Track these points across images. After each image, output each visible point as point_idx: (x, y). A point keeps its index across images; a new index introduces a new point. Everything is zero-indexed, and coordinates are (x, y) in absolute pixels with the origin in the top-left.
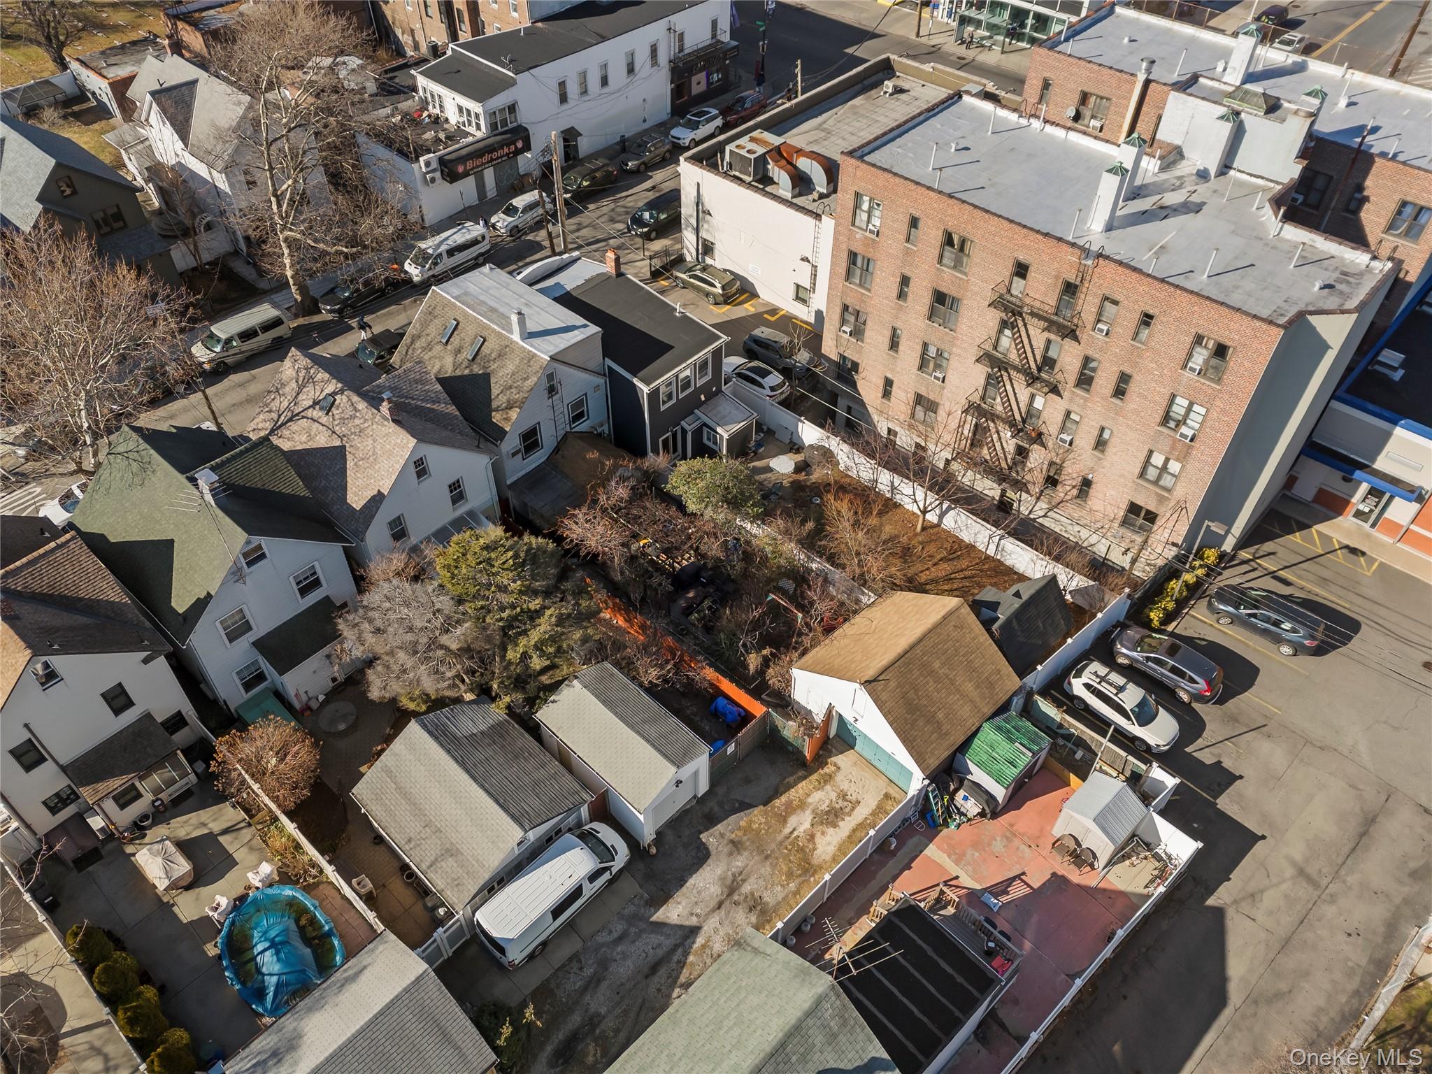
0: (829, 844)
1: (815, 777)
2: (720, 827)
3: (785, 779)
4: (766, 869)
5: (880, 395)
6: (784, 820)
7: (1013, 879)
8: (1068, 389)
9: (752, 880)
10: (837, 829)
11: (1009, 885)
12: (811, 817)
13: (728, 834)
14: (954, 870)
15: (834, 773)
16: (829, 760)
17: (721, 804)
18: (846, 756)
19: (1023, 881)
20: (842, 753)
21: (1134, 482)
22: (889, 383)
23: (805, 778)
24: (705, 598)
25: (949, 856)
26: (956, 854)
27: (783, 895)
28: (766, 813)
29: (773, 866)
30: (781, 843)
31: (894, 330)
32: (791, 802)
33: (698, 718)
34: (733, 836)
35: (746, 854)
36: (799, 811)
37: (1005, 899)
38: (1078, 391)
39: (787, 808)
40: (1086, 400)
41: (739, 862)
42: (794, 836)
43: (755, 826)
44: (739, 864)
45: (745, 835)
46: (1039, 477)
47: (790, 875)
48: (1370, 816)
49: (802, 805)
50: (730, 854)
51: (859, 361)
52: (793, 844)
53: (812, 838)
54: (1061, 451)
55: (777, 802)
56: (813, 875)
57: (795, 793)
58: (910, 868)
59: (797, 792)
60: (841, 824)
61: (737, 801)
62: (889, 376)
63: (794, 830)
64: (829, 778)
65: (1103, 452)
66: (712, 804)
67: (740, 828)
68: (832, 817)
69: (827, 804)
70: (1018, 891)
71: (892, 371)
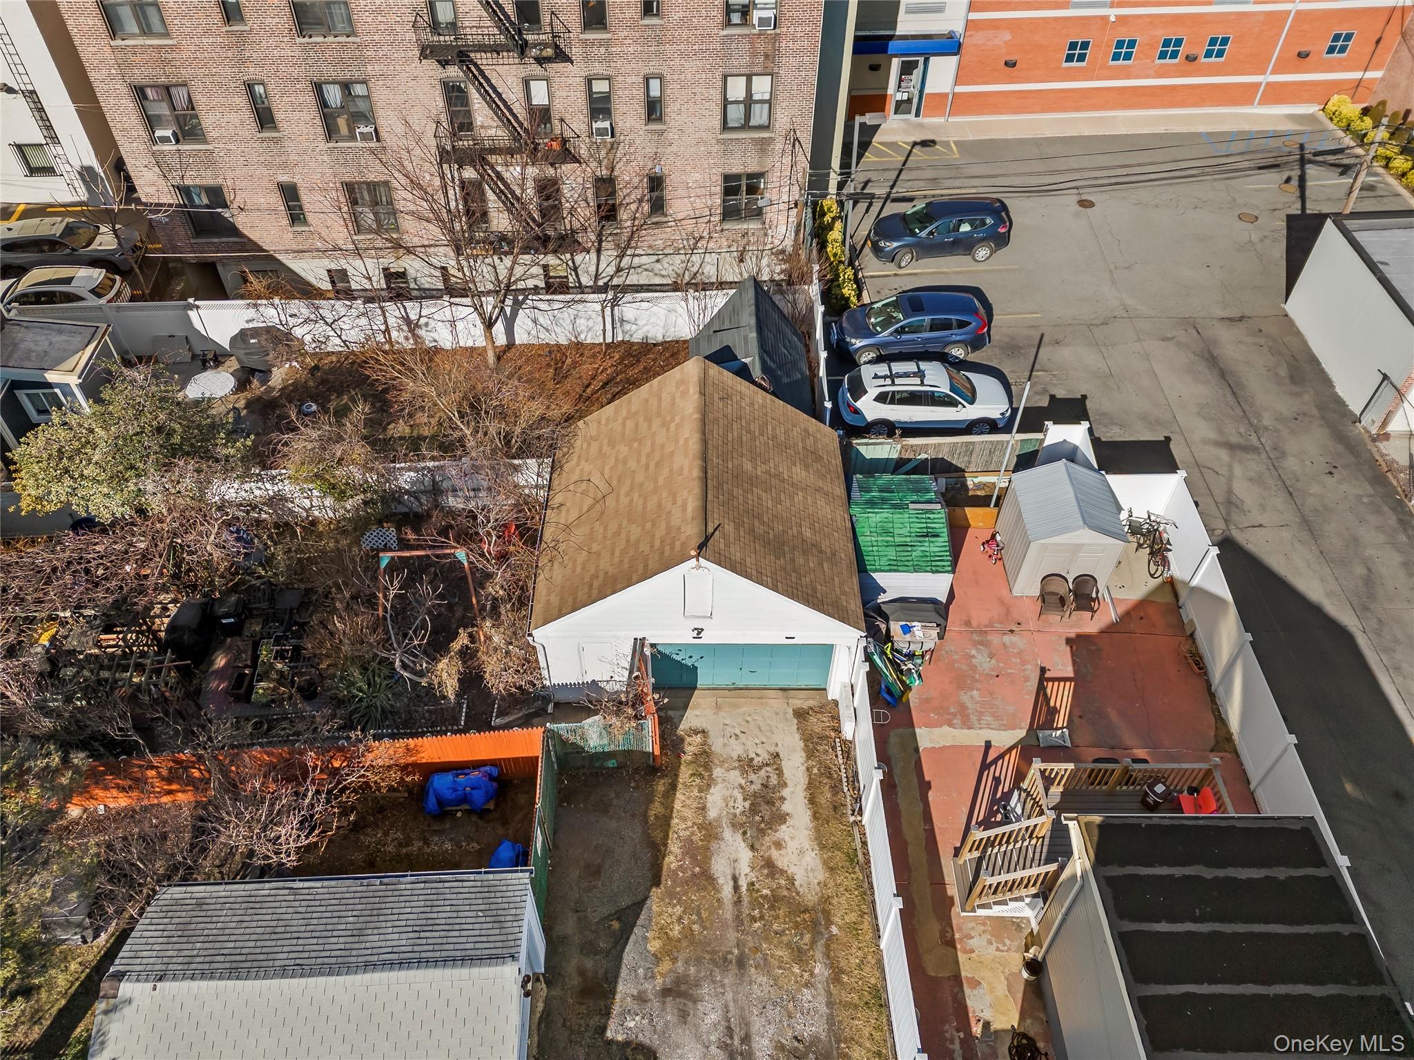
0: (801, 853)
1: (685, 774)
2: (625, 989)
3: (645, 816)
4: (760, 984)
5: (285, 222)
6: (707, 879)
7: (1041, 688)
8: (577, 38)
9: (757, 1024)
10: (790, 822)
11: (1047, 700)
12: (739, 837)
13: (648, 986)
14: (975, 738)
15: (704, 743)
16: (680, 732)
17: (589, 948)
18: (697, 706)
19: (1053, 680)
20: (685, 707)
21: (718, 141)
22: (289, 193)
23: (673, 787)
24: (256, 646)
25: (951, 725)
26: (954, 715)
27: (822, 999)
28: (671, 894)
29: (764, 966)
30: (738, 919)
31: (250, 87)
32: (689, 840)
33: (418, 844)
34: (659, 980)
35: (705, 990)
36: (714, 845)
37: (1061, 720)
38: (591, 36)
39: (693, 858)
40: (607, 43)
41: (710, 1015)
42: (744, 889)
43: (676, 931)
44: (713, 1017)
45: (674, 960)
46: (586, 213)
47: (800, 956)
48: (1207, 356)
49: (710, 832)
50: (683, 1016)
51: (220, 181)
52: (755, 904)
53: (770, 867)
54: (603, 153)
55: (671, 862)
56: (829, 923)
57: (682, 825)
58: (928, 786)
59: (684, 819)
60: (786, 807)
61: (608, 918)
62: (284, 178)
63: (735, 879)
64: (705, 759)
65: (660, 119)
66: (574, 962)
67: (657, 959)
68: (766, 811)
69: (740, 797)
70: (1062, 697)
71: (284, 166)
